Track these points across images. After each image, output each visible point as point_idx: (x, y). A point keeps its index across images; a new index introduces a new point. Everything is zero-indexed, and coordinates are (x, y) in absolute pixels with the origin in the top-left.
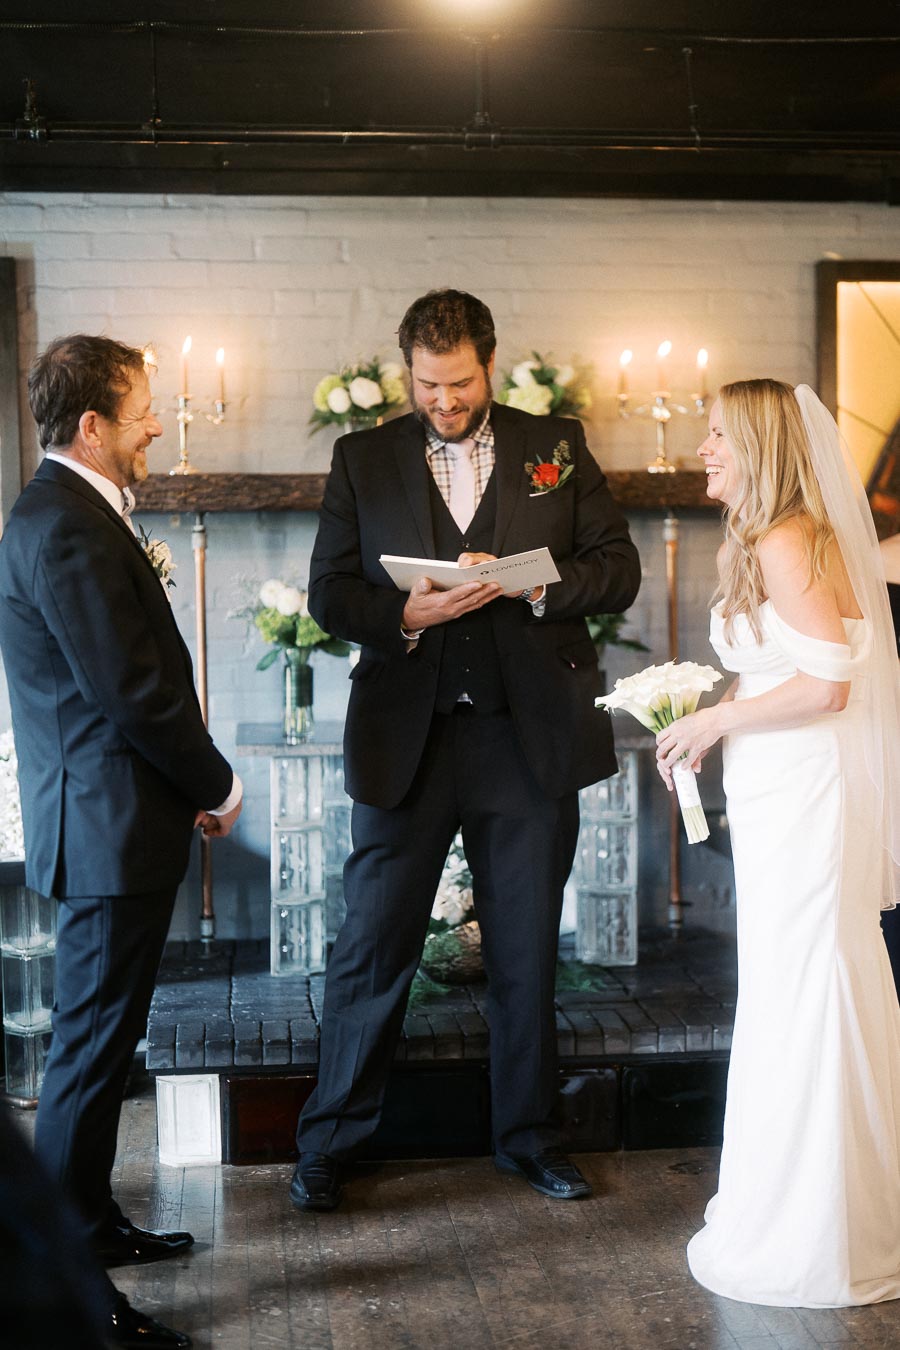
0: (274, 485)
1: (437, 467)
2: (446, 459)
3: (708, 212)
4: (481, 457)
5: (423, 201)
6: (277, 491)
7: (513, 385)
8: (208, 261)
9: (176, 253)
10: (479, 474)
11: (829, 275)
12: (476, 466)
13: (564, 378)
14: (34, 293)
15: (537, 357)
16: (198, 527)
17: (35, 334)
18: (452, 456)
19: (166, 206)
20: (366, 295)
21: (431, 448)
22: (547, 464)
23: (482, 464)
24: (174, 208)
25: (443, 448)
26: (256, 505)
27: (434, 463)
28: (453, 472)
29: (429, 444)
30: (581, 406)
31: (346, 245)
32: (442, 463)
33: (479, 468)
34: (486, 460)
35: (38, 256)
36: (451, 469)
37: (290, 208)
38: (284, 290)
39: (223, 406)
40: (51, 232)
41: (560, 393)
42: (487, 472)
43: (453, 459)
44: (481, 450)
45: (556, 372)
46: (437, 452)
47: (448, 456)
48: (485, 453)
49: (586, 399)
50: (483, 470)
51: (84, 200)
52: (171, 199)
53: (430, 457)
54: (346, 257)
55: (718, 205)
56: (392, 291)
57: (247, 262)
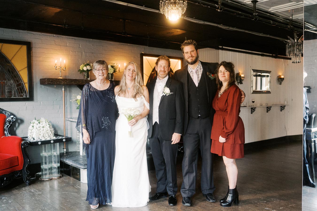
0: (77, 81)
3: (128, 45)
5: (91, 39)
6: (78, 82)
8: (60, 46)
9: (55, 44)
11: (142, 55)
13: (115, 67)
14: (33, 48)
15: (111, 64)
16: (63, 87)
17: (33, 55)
19: (54, 36)
20: (83, 53)
24: (55, 36)
26: (75, 84)
31: (80, 45)
32: (192, 74)
35: (33, 42)
37: (73, 39)
38: (71, 51)
39: (65, 68)
40: (35, 38)
41: (114, 69)
46: (191, 72)
49: (117, 70)
51: (41, 34)
52: (54, 35)
54: (81, 47)
55: (129, 44)
56: (87, 52)
57: (66, 46)
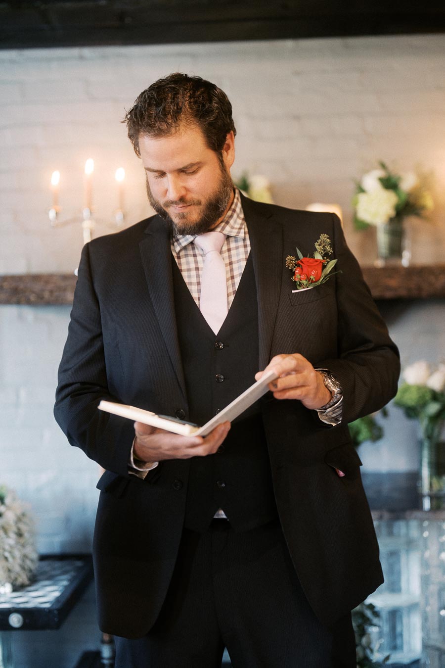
1: (186, 264)
2: (195, 256)
4: (233, 252)
7: (361, 190)
9: (89, 94)
10: (232, 270)
12: (227, 261)
13: (408, 183)
15: (383, 166)
18: (201, 252)
19: (81, 58)
21: (180, 244)
22: (308, 259)
23: (234, 259)
24: (87, 59)
25: (192, 243)
27: (183, 260)
28: (202, 268)
29: (177, 240)
30: (423, 208)
32: (191, 259)
33: (231, 263)
34: (238, 255)
36: (200, 265)
41: (403, 197)
42: (239, 268)
43: (203, 255)
44: (233, 245)
45: (399, 179)
46: (185, 248)
47: (197, 252)
48: (237, 248)
49: (428, 202)
50: (235, 266)
52: (85, 51)
53: (178, 253)
